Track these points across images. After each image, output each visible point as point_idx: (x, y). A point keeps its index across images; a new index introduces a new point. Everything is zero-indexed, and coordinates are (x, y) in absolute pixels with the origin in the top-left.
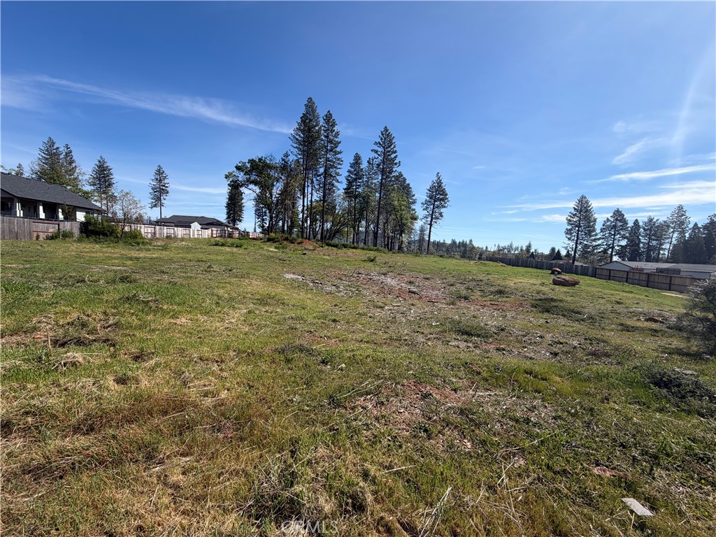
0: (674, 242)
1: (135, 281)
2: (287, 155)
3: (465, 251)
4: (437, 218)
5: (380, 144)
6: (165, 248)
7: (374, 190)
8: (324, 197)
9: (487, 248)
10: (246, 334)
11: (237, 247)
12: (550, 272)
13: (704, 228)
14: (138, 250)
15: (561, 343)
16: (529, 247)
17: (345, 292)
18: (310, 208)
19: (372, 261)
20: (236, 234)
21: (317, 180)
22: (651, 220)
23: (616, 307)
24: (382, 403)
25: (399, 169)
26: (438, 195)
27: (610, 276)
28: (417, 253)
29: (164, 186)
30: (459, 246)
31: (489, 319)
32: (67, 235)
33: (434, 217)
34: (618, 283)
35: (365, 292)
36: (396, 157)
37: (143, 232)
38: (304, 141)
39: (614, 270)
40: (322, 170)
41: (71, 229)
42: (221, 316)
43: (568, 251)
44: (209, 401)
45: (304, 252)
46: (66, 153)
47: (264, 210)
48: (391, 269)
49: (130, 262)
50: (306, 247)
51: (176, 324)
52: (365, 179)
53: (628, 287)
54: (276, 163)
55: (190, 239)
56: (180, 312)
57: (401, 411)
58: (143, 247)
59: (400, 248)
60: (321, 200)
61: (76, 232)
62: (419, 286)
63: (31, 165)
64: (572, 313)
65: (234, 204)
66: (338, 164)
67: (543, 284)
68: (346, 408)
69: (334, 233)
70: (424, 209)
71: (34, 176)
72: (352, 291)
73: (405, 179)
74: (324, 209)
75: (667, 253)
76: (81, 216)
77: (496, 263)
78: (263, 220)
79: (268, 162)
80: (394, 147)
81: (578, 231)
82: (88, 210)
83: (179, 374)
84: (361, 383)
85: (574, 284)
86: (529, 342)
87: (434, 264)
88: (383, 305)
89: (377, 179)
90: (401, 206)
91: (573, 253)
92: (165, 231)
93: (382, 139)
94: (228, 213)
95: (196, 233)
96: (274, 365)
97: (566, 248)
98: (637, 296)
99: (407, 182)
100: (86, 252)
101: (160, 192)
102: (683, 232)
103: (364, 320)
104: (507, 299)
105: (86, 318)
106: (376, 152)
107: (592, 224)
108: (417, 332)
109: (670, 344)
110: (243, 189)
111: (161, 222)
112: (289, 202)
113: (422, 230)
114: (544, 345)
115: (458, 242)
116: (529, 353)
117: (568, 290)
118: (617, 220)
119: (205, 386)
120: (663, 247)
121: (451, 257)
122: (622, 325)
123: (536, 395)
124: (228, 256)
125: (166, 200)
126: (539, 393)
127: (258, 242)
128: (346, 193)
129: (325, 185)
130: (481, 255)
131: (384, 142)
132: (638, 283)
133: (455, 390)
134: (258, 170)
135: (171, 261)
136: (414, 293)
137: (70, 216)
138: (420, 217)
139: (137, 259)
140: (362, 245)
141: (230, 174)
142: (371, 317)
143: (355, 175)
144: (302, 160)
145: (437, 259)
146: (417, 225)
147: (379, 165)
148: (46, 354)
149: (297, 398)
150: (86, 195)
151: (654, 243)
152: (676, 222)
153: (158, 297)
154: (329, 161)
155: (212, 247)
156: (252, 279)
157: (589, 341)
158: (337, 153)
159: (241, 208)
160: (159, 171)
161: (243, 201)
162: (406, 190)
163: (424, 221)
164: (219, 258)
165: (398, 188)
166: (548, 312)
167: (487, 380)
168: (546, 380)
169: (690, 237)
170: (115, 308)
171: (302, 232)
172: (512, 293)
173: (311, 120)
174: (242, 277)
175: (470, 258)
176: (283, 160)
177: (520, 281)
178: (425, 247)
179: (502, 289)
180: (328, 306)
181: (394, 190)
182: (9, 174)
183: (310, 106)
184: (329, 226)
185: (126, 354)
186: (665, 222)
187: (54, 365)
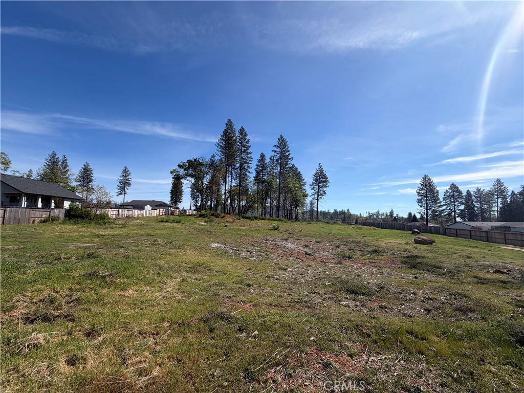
0: (500, 205)
1: (98, 256)
2: (213, 156)
3: (344, 218)
4: (322, 195)
5: (278, 146)
6: (124, 226)
7: (274, 177)
8: (240, 183)
9: (360, 214)
10: (179, 302)
11: (177, 222)
12: (411, 232)
13: (520, 195)
14: (104, 229)
15: (431, 299)
16: (392, 213)
17: (256, 256)
18: (230, 192)
19: (276, 229)
20: (177, 212)
21: (235, 172)
22: (479, 190)
23: (468, 261)
24: (290, 375)
25: (292, 162)
26: (321, 179)
27: (457, 234)
28: (309, 221)
29: (128, 180)
30: (340, 214)
31: (370, 277)
32: (54, 219)
33: (319, 194)
34: (464, 239)
35: (272, 256)
36: (289, 154)
37: (109, 214)
38: (225, 147)
39: (460, 229)
40: (238, 165)
41: (59, 215)
42: (161, 285)
43: (422, 215)
44: (142, 380)
45: (226, 224)
46: (63, 161)
47: (197, 194)
48: (290, 236)
49: (97, 240)
50: (228, 220)
51: (124, 296)
52: (268, 170)
53: (473, 243)
54: (206, 162)
55: (143, 218)
56: (129, 284)
57: (307, 384)
58: (108, 226)
59: (296, 218)
60: (237, 186)
61: (62, 216)
62: (312, 249)
63: (38, 170)
64: (434, 268)
65: (176, 191)
66: (250, 161)
67: (407, 243)
68: (258, 382)
69: (248, 208)
70: (312, 189)
71: (38, 178)
72: (262, 256)
73: (297, 169)
74: (241, 191)
75: (496, 214)
76: (67, 204)
77: (369, 227)
78: (197, 201)
79: (201, 161)
80: (288, 148)
81: (427, 200)
82: (72, 200)
83: (121, 349)
84: (271, 352)
85: (431, 242)
86: (405, 298)
87: (322, 230)
88: (286, 267)
89: (277, 170)
90: (295, 188)
91: (425, 216)
92: (126, 212)
93: (279, 143)
94: (171, 197)
95: (148, 213)
96: (199, 335)
97: (420, 213)
98: (482, 251)
99: (298, 171)
100: (66, 232)
101: (124, 184)
102: (504, 198)
103: (272, 282)
104: (382, 257)
105: (55, 295)
106: (275, 151)
107: (436, 194)
108: (315, 293)
109: (520, 296)
110: (183, 181)
111: (124, 206)
112: (215, 188)
113: (312, 204)
114: (418, 301)
115: (339, 211)
116: (407, 310)
117: (428, 248)
118: (454, 191)
119: (140, 362)
120: (493, 209)
121: (334, 223)
122: (476, 277)
123: (420, 356)
124: (170, 231)
125: (129, 190)
126: (422, 354)
127: (192, 218)
128: (255, 180)
129: (240, 175)
130: (357, 220)
131: (280, 145)
132: (480, 239)
133: (351, 356)
134: (194, 167)
135: (128, 236)
136: (309, 254)
137: (59, 205)
138: (310, 194)
139: (103, 236)
140: (268, 216)
141: (174, 170)
142: (277, 279)
143: (262, 167)
144: (224, 159)
145: (325, 225)
146: (308, 200)
147: (277, 160)
148: (15, 338)
149: (217, 372)
150: (73, 189)
151: (485, 206)
152: (497, 191)
153: (113, 272)
154: (243, 159)
155: (158, 223)
156: (186, 250)
157: (453, 297)
158: (248, 153)
159: (181, 193)
160: (125, 170)
161: (183, 188)
162: (298, 176)
163: (312, 197)
164: (163, 232)
165: (293, 175)
166: (415, 268)
167: (376, 343)
168: (425, 339)
169: (511, 201)
170: (79, 283)
171: (224, 209)
172: (384, 252)
173: (230, 133)
174: (179, 248)
175: (349, 224)
176: (211, 159)
177: (389, 241)
178: (315, 216)
179: (376, 248)
180: (244, 271)
181: (289, 176)
182: (21, 177)
183: (229, 124)
184: (244, 204)
185: (80, 331)
186: (490, 191)
187: (19, 348)
